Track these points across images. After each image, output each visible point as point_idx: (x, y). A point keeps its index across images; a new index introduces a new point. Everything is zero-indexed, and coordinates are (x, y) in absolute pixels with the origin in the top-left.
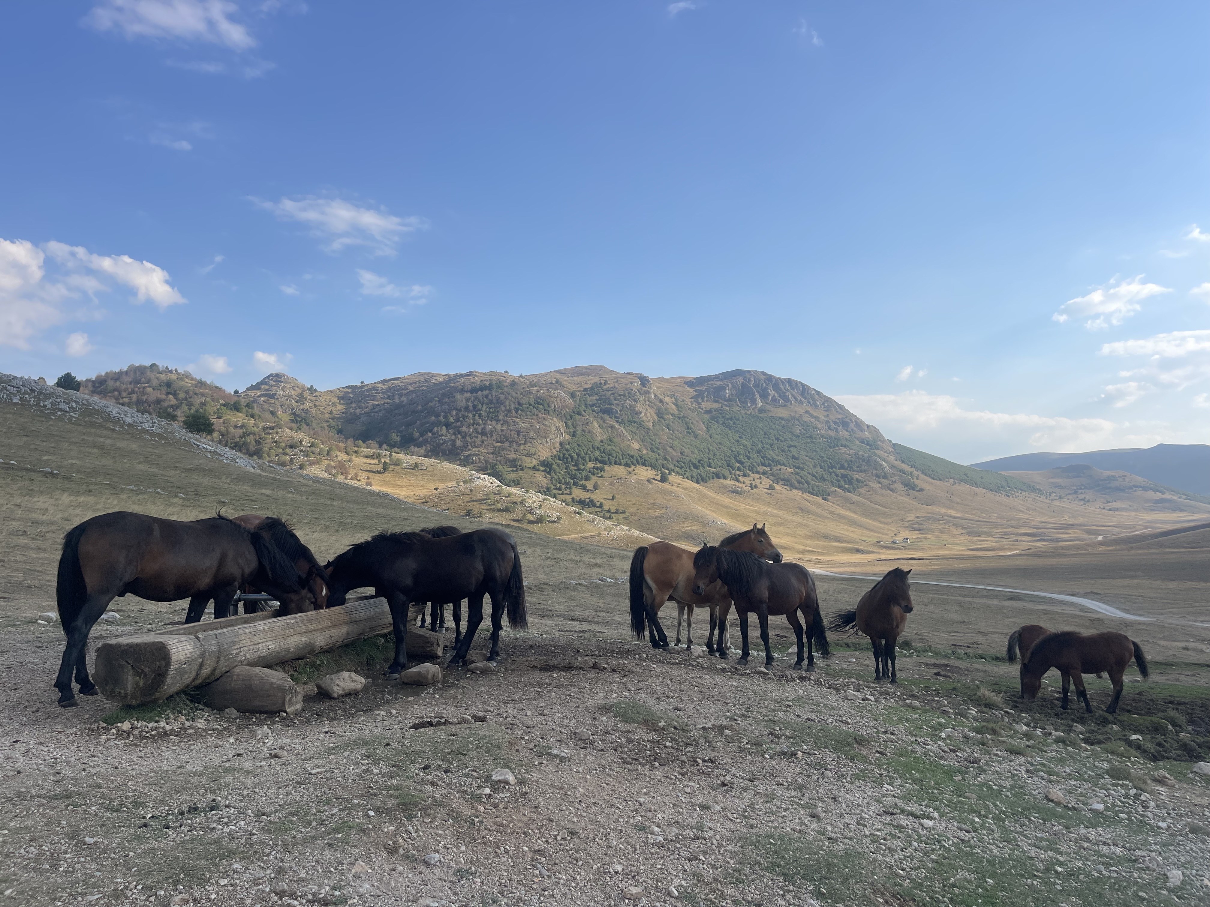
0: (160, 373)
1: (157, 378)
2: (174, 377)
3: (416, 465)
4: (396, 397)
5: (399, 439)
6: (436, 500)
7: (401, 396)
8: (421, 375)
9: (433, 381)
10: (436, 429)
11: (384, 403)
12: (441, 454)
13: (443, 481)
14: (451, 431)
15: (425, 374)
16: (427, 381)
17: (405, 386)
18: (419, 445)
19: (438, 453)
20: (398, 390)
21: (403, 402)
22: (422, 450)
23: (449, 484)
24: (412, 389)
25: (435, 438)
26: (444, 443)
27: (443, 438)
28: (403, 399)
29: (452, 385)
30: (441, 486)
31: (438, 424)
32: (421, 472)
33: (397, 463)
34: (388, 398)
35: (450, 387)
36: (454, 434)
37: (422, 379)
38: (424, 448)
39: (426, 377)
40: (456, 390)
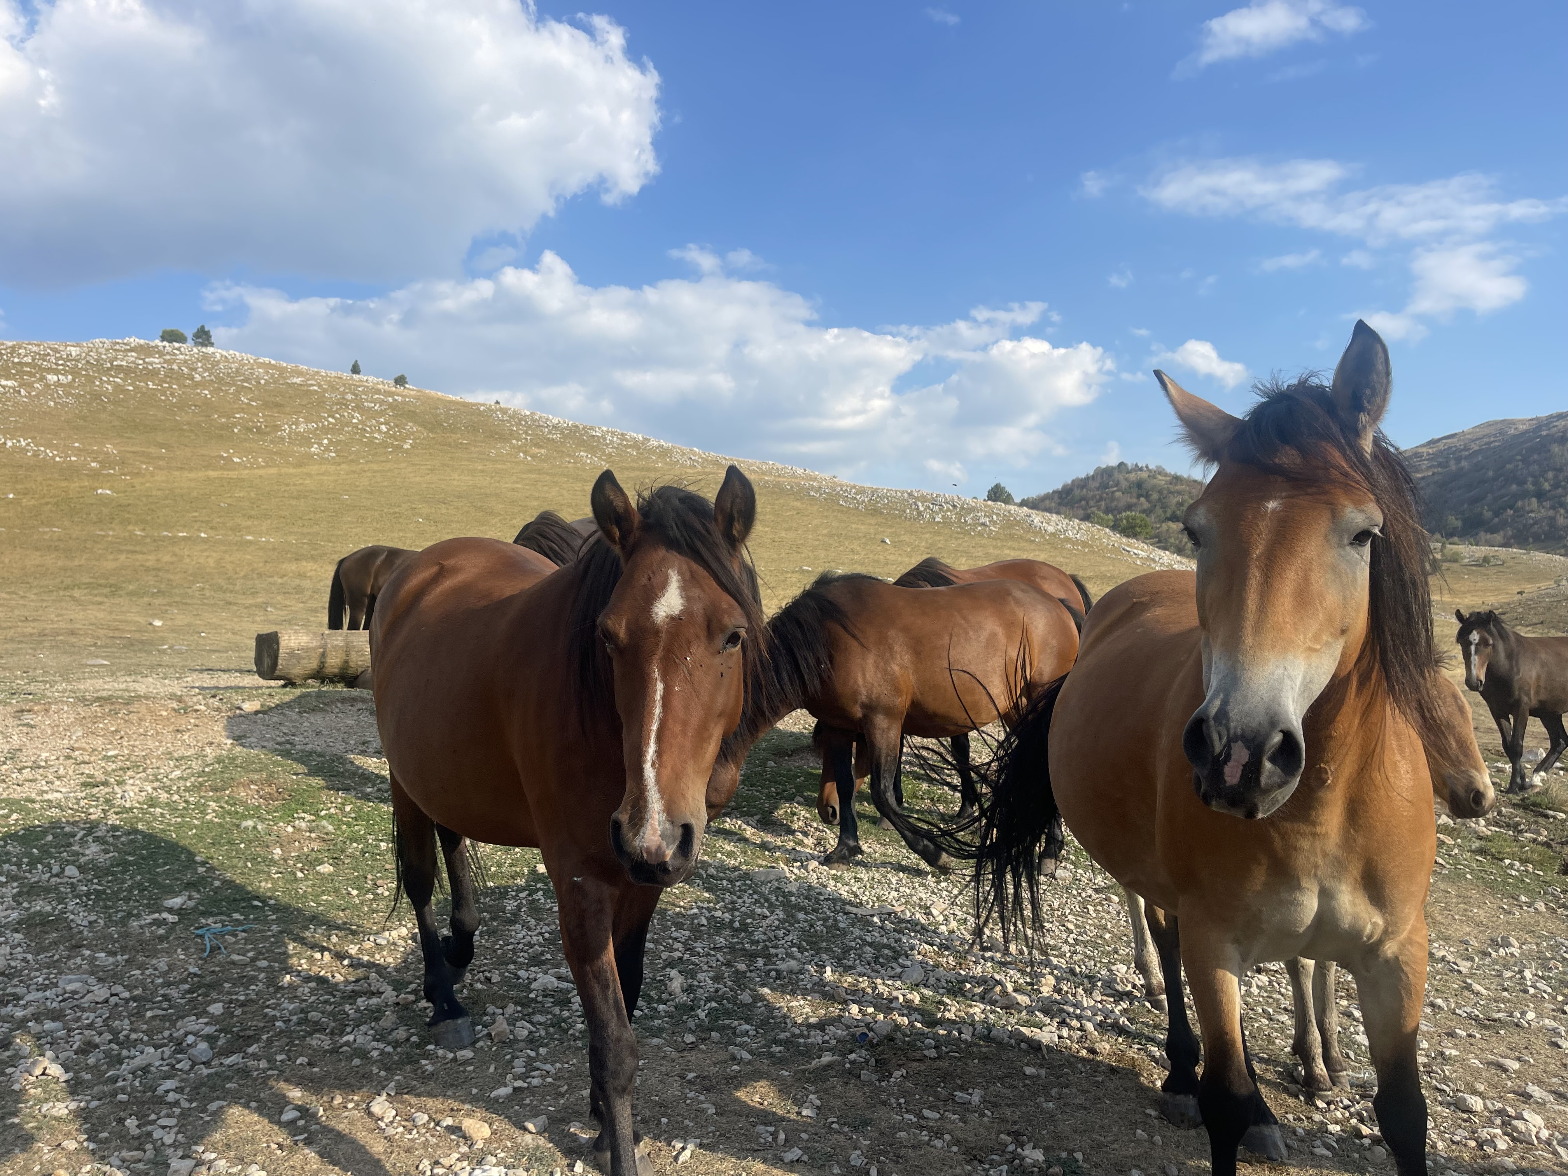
0: (1129, 472)
1: (1126, 479)
2: (1144, 475)
3: (1486, 560)
4: (1452, 463)
5: (1459, 524)
6: (1520, 610)
7: (1458, 460)
8: (1489, 424)
9: (1512, 431)
10: (1520, 503)
11: (1434, 474)
12: (1531, 540)
13: (1530, 580)
14: (1547, 504)
15: (1496, 423)
16: (1501, 433)
17: (1465, 445)
18: (1493, 530)
19: (1526, 539)
20: (1454, 453)
21: (1462, 468)
22: (1498, 537)
23: (1543, 585)
24: (1476, 448)
25: (1518, 517)
26: (1534, 524)
27: (1533, 515)
28: (1464, 464)
29: (1544, 433)
30: (1530, 588)
31: (1525, 495)
32: (1494, 570)
33: (1455, 559)
34: (1440, 465)
35: (1540, 436)
36: (1553, 508)
37: (1492, 430)
38: (1502, 533)
39: (1499, 426)
40: (1552, 439)
